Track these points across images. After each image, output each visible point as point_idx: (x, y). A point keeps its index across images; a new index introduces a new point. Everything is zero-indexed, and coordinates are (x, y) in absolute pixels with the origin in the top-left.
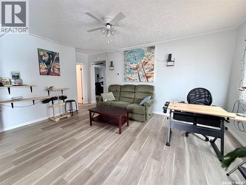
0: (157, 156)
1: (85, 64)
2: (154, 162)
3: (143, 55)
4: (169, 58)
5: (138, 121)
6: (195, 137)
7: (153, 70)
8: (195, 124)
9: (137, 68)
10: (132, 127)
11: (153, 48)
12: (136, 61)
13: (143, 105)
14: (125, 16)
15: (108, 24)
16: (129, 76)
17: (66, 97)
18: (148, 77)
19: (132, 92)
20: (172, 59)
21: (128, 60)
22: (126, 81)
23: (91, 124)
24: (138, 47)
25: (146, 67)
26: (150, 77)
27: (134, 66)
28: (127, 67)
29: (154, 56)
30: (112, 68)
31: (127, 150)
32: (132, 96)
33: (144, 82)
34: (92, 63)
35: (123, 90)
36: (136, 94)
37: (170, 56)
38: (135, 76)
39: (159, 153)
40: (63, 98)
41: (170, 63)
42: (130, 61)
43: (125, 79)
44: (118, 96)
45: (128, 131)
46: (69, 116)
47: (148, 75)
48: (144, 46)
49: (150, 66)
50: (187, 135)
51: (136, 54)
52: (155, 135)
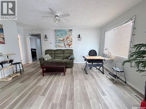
0: (86, 79)
1: (21, 35)
2: (86, 81)
3: (66, 34)
4: (79, 36)
5: (69, 68)
6: (93, 69)
7: (72, 41)
8: (92, 63)
9: (63, 40)
10: (68, 71)
11: (72, 30)
12: (62, 36)
13: (70, 59)
14: (70, 16)
15: (57, 16)
16: (59, 44)
17: (13, 61)
18: (69, 45)
19: (62, 53)
20: (80, 37)
21: (57, 35)
22: (57, 47)
23: (43, 75)
24: (64, 28)
25: (68, 40)
26: (70, 45)
27: (62, 39)
28: (57, 39)
29: (72, 34)
30: (46, 39)
31: (74, 81)
32: (63, 55)
33: (67, 48)
34: (28, 35)
35: (56, 52)
36: (65, 54)
37: (79, 35)
38: (62, 45)
39: (86, 78)
40: (11, 61)
41: (79, 39)
42: (59, 36)
43: (56, 46)
44: (54, 56)
45: (67, 74)
46: (19, 74)
47: (69, 44)
48: (67, 29)
49: (70, 39)
50: (91, 69)
51: (62, 33)
52: (80, 72)
